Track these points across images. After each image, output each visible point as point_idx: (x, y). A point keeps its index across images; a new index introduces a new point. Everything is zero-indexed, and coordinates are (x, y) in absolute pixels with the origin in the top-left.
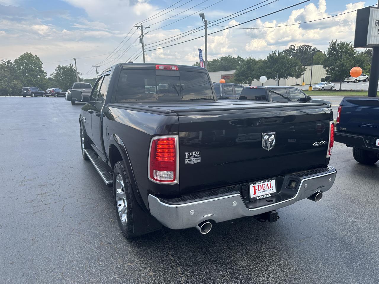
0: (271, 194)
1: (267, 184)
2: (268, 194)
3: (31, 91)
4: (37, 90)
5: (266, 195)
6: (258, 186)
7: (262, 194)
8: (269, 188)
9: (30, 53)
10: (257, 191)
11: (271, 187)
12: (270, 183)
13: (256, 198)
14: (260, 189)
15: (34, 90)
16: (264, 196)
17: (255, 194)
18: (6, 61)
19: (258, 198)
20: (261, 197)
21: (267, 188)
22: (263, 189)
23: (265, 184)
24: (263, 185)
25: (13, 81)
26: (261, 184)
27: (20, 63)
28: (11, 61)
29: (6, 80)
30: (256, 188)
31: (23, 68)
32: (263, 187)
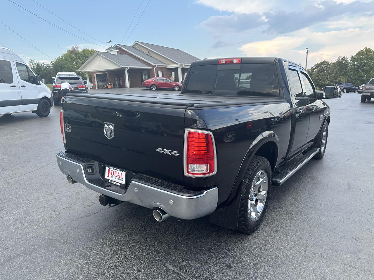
0: (120, 183)
1: (119, 173)
2: (118, 183)
3: (343, 87)
4: (351, 86)
5: (116, 182)
6: (112, 171)
7: (113, 179)
8: (119, 177)
9: (369, 49)
10: (110, 174)
11: (122, 178)
12: (121, 173)
13: (108, 180)
14: (113, 174)
15: (347, 86)
16: (115, 183)
17: (109, 176)
18: (341, 58)
19: (109, 181)
20: (112, 181)
21: (118, 176)
22: (115, 176)
23: (118, 172)
24: (115, 172)
25: (339, 77)
26: (114, 171)
27: (356, 59)
28: (346, 58)
29: (333, 76)
30: (110, 172)
31: (357, 64)
32: (115, 174)
